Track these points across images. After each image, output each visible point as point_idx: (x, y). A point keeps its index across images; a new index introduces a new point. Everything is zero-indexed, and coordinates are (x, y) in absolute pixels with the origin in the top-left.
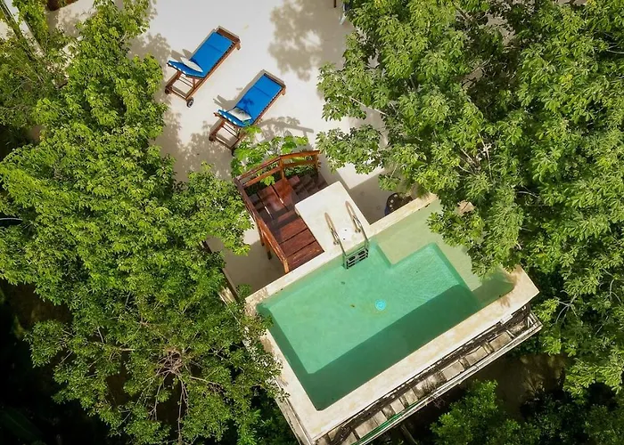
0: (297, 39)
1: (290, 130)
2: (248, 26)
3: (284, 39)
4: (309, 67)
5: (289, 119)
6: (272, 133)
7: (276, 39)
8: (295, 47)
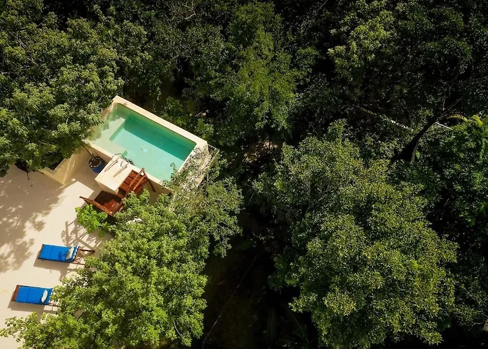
0: (6, 258)
1: (69, 233)
2: (5, 291)
3: (8, 265)
4: (25, 243)
5: (63, 236)
6: (74, 241)
7: (8, 269)
8: (12, 256)
